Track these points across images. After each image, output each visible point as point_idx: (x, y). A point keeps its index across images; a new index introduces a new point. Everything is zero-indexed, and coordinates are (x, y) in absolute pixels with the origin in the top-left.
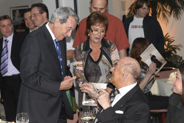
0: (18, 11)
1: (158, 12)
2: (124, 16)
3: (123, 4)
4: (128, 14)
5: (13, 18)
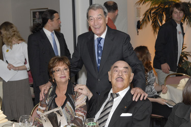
0: (38, 13)
2: (139, 22)
3: (138, 10)
4: (143, 20)
5: (34, 20)
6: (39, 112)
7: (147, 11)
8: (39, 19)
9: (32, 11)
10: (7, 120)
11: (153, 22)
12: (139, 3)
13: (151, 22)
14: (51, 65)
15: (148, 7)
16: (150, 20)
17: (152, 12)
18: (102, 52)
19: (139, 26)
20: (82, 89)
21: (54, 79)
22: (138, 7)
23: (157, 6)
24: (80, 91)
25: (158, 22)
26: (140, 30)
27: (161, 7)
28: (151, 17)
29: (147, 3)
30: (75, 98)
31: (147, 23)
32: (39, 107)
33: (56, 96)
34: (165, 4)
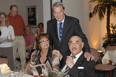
0: (30, 9)
1: (111, 11)
2: (91, 13)
3: (90, 6)
4: (93, 12)
5: (28, 13)
6: (31, 65)
7: (96, 7)
8: (31, 12)
9: (27, 8)
10: (10, 70)
11: (99, 13)
12: (91, 2)
13: (98, 13)
14: (38, 39)
15: (96, 4)
16: (98, 12)
17: (99, 7)
18: (63, 31)
19: (91, 15)
20: (57, 53)
21: (40, 47)
22: (90, 4)
23: (102, 3)
24: (56, 54)
25: (102, 13)
26: (91, 18)
27: (104, 4)
28: (98, 10)
29: (96, 2)
30: (52, 60)
31: (95, 14)
32: (31, 62)
33: (41, 56)
34: (107, 2)
